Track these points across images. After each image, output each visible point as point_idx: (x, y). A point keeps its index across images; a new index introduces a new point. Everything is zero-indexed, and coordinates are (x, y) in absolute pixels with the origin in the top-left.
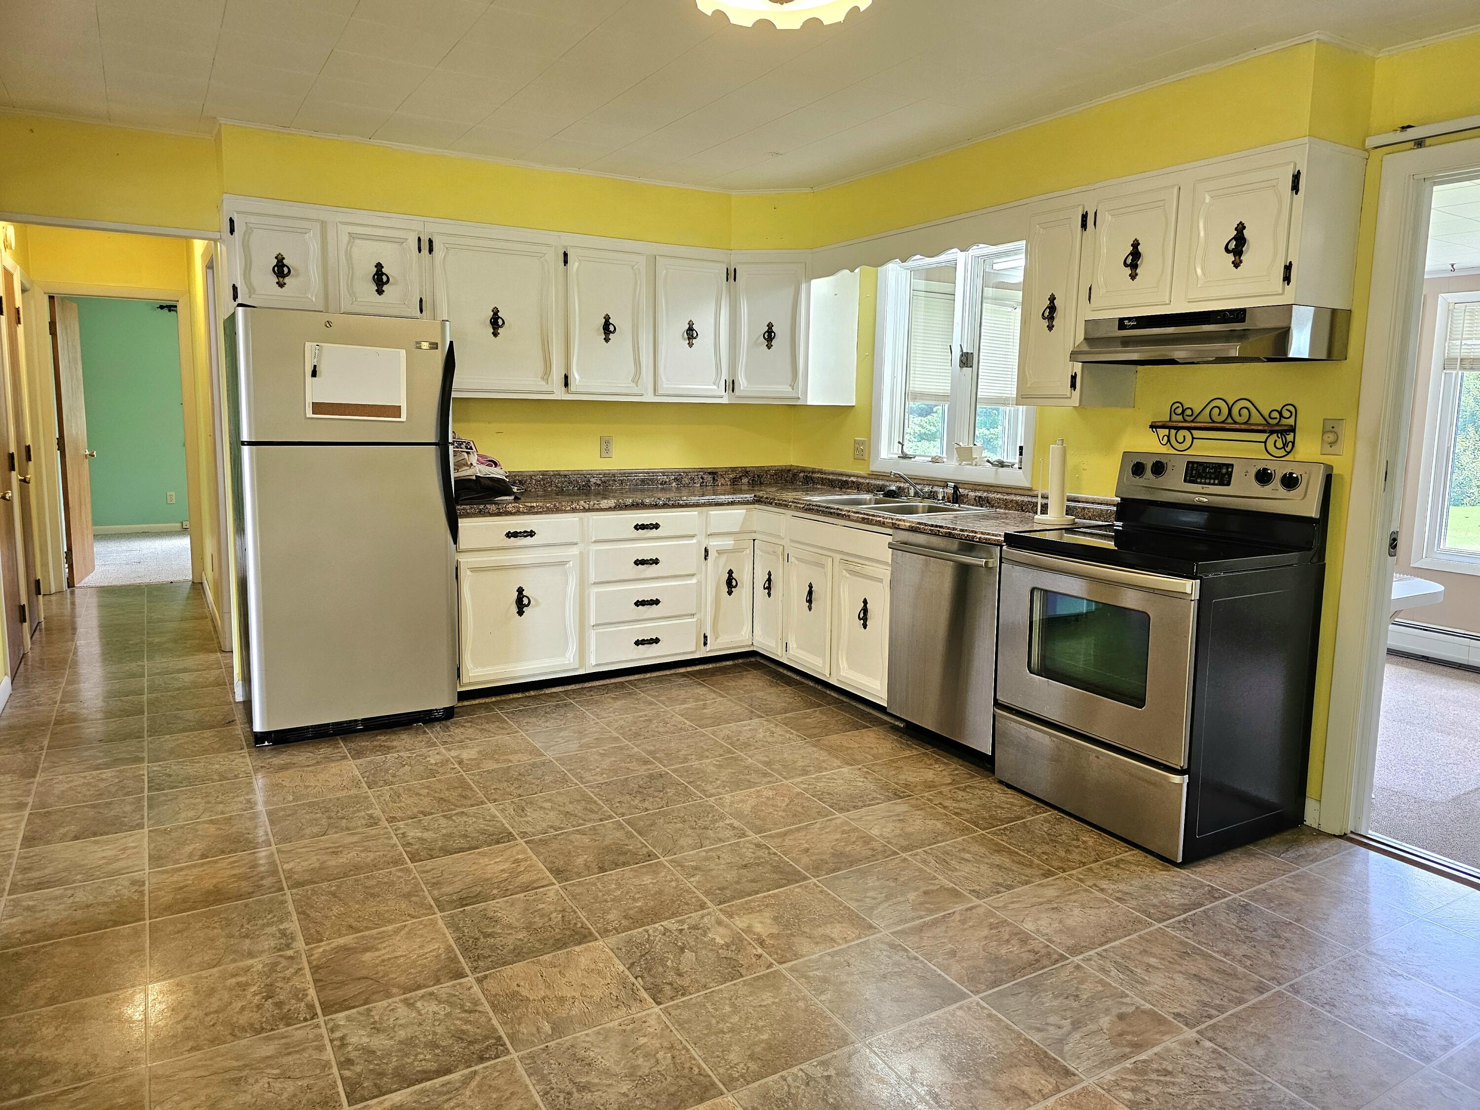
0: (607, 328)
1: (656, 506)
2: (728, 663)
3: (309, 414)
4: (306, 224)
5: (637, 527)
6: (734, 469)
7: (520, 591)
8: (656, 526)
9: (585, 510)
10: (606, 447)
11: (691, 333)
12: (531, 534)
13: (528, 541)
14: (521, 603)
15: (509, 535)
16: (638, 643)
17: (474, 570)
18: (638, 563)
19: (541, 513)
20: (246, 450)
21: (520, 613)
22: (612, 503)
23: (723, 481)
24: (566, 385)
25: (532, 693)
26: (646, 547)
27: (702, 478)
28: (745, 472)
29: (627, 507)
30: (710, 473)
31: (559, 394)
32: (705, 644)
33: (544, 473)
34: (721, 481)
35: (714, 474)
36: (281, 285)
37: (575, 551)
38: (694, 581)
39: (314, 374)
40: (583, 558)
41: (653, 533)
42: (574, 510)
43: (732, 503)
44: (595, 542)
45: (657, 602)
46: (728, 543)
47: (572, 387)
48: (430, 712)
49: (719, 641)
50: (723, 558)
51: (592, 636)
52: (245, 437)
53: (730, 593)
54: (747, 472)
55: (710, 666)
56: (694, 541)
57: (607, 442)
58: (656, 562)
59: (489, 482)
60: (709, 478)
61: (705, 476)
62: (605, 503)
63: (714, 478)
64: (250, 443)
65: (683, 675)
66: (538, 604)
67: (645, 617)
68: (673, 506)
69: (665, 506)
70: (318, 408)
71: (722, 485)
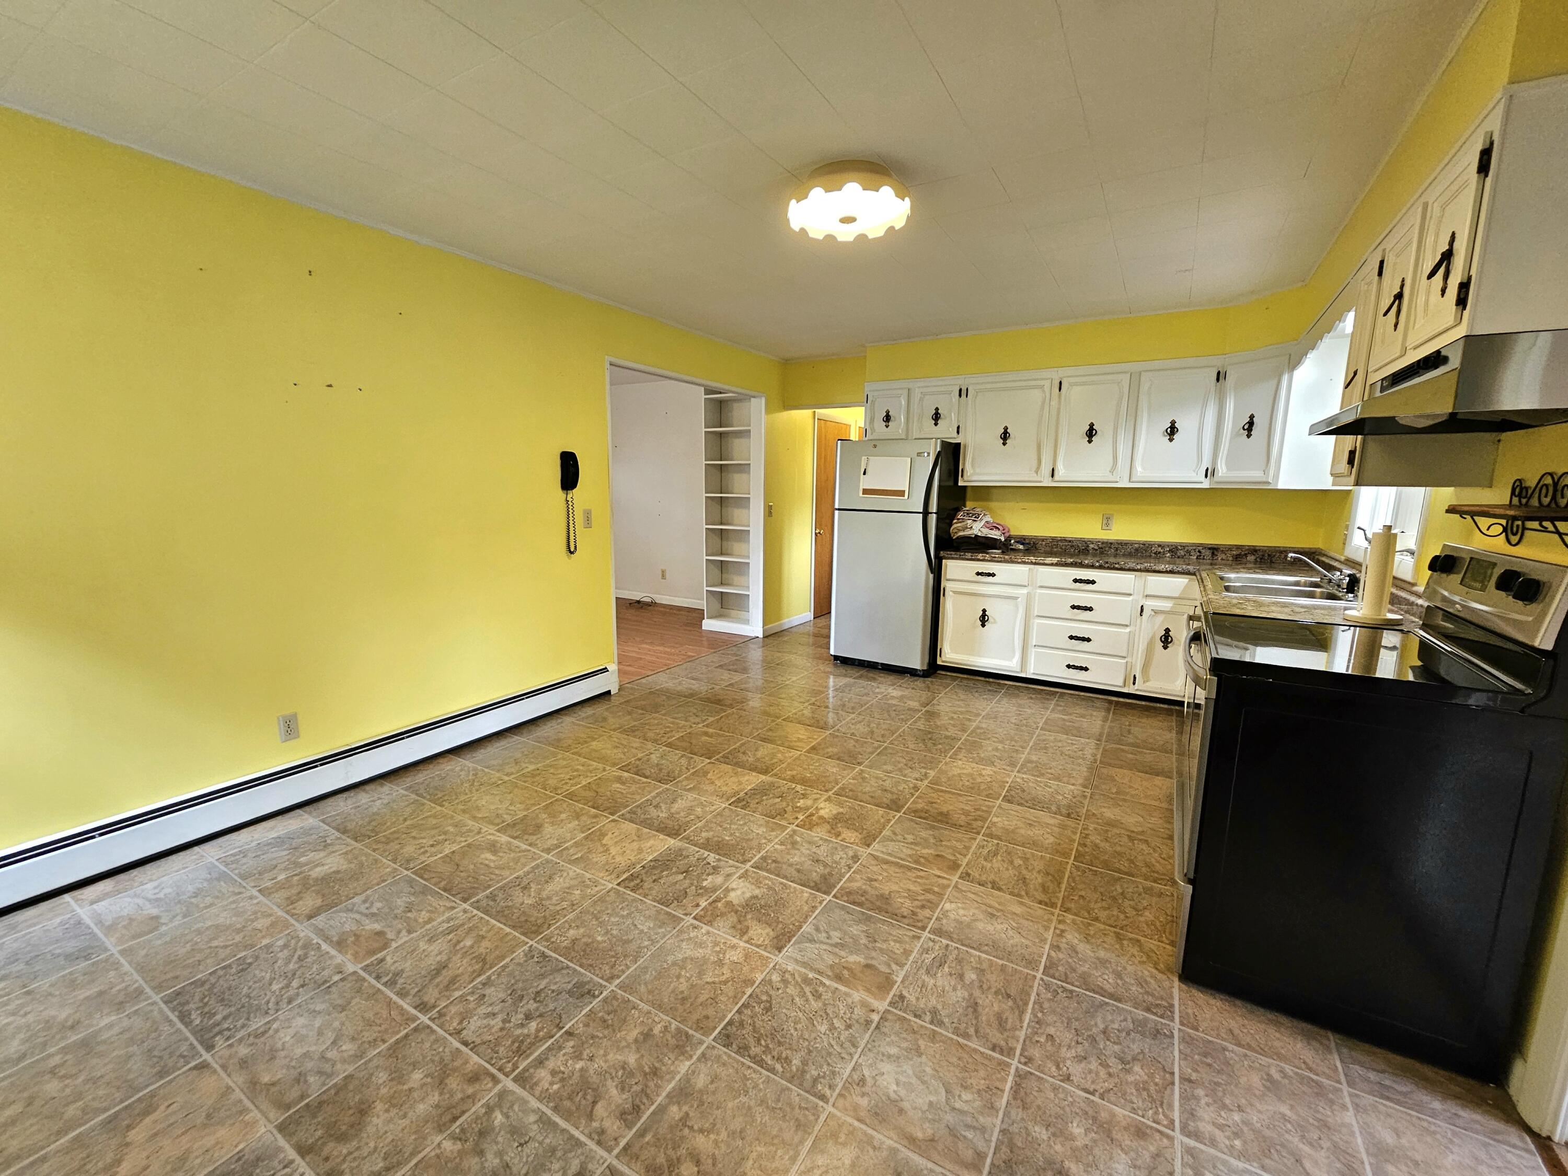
0: (1091, 433)
1: (1092, 567)
2: (1162, 706)
3: (861, 494)
4: (900, 392)
5: (1076, 581)
6: (1238, 547)
7: (984, 611)
8: (1093, 582)
9: (1032, 563)
10: (1107, 522)
11: (1172, 430)
12: (993, 575)
13: (990, 579)
14: (984, 619)
15: (978, 574)
16: (1069, 666)
17: (955, 592)
18: (1073, 607)
19: (1000, 562)
20: (837, 512)
21: (983, 625)
22: (1055, 560)
23: (1224, 556)
24: (1053, 476)
25: (991, 680)
26: (1083, 598)
27: (1199, 552)
28: (1254, 550)
29: (1066, 565)
30: (1210, 549)
31: (1047, 482)
32: (1134, 684)
33: (1053, 539)
34: (1220, 556)
35: (1214, 550)
36: (887, 426)
37: (1024, 591)
38: (1128, 630)
39: (864, 474)
40: (1029, 597)
41: (1090, 587)
42: (1024, 563)
43: (1171, 572)
44: (1041, 587)
45: (1089, 640)
46: (1167, 605)
47: (1056, 477)
48: (916, 670)
49: (1147, 684)
50: (1160, 618)
51: (1032, 653)
52: (837, 507)
53: (1165, 647)
54: (1256, 551)
55: (1143, 703)
56: (1131, 598)
57: (1108, 519)
58: (1090, 609)
59: (984, 540)
60: (1208, 553)
61: (1203, 551)
62: (1049, 560)
63: (1213, 553)
64: (839, 509)
65: (1110, 702)
66: (995, 622)
67: (1077, 648)
68: (1109, 568)
69: (1101, 567)
70: (866, 491)
71: (1222, 559)
